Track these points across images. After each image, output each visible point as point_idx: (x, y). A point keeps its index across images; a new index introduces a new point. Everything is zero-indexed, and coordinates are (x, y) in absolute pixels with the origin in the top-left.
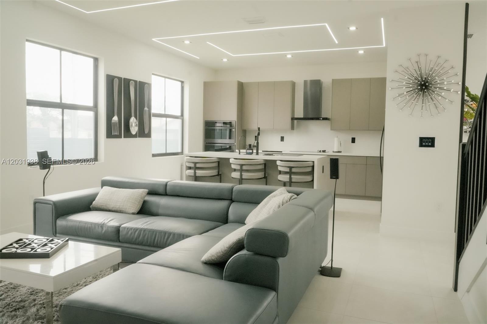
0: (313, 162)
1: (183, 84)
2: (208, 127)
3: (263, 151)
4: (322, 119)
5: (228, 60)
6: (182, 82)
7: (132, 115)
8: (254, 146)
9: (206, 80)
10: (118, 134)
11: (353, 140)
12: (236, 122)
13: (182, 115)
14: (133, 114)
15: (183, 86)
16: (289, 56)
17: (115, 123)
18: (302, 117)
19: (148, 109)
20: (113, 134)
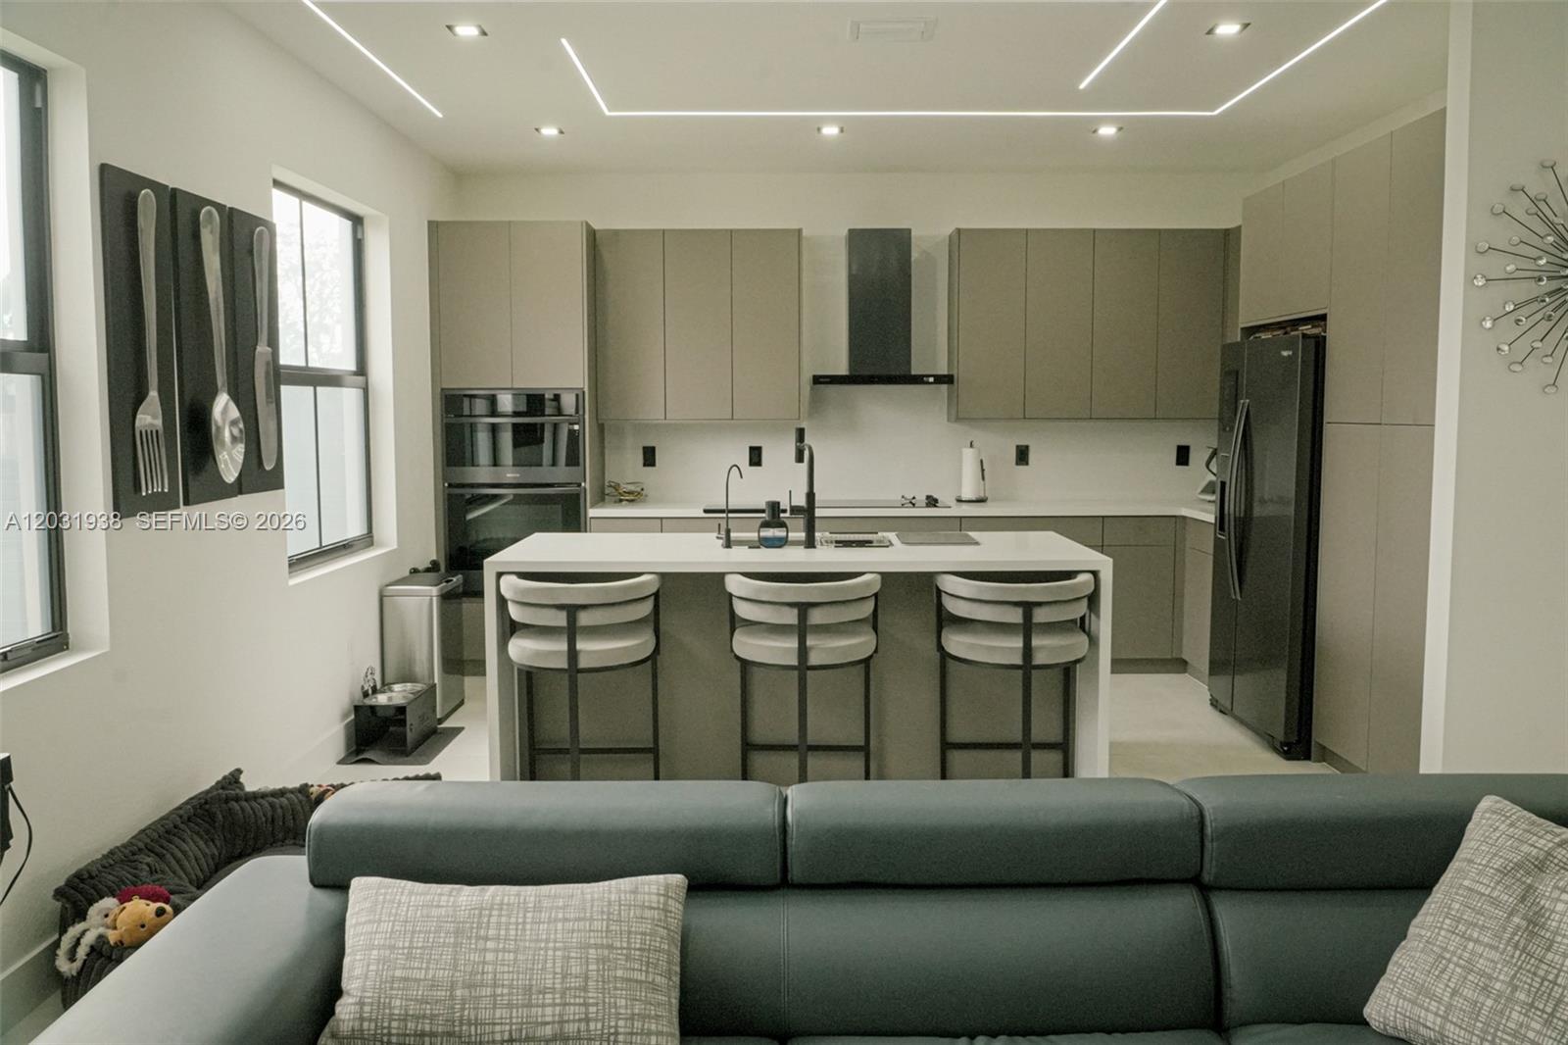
0: (1095, 573)
1: (359, 228)
2: (456, 416)
3: (706, 511)
4: (931, 380)
5: (561, 132)
6: (357, 221)
7: (219, 384)
8: (795, 510)
9: (439, 217)
10: (166, 490)
11: (1023, 455)
12: (584, 393)
13: (362, 369)
14: (221, 378)
15: (359, 237)
16: (830, 131)
17: (151, 435)
18: (843, 369)
19: (270, 349)
20: (144, 494)
